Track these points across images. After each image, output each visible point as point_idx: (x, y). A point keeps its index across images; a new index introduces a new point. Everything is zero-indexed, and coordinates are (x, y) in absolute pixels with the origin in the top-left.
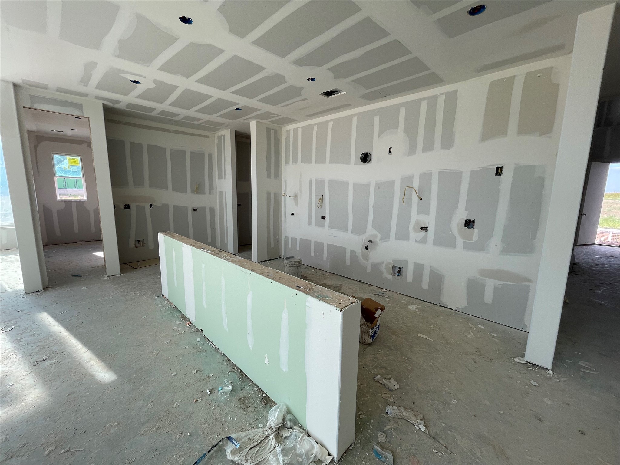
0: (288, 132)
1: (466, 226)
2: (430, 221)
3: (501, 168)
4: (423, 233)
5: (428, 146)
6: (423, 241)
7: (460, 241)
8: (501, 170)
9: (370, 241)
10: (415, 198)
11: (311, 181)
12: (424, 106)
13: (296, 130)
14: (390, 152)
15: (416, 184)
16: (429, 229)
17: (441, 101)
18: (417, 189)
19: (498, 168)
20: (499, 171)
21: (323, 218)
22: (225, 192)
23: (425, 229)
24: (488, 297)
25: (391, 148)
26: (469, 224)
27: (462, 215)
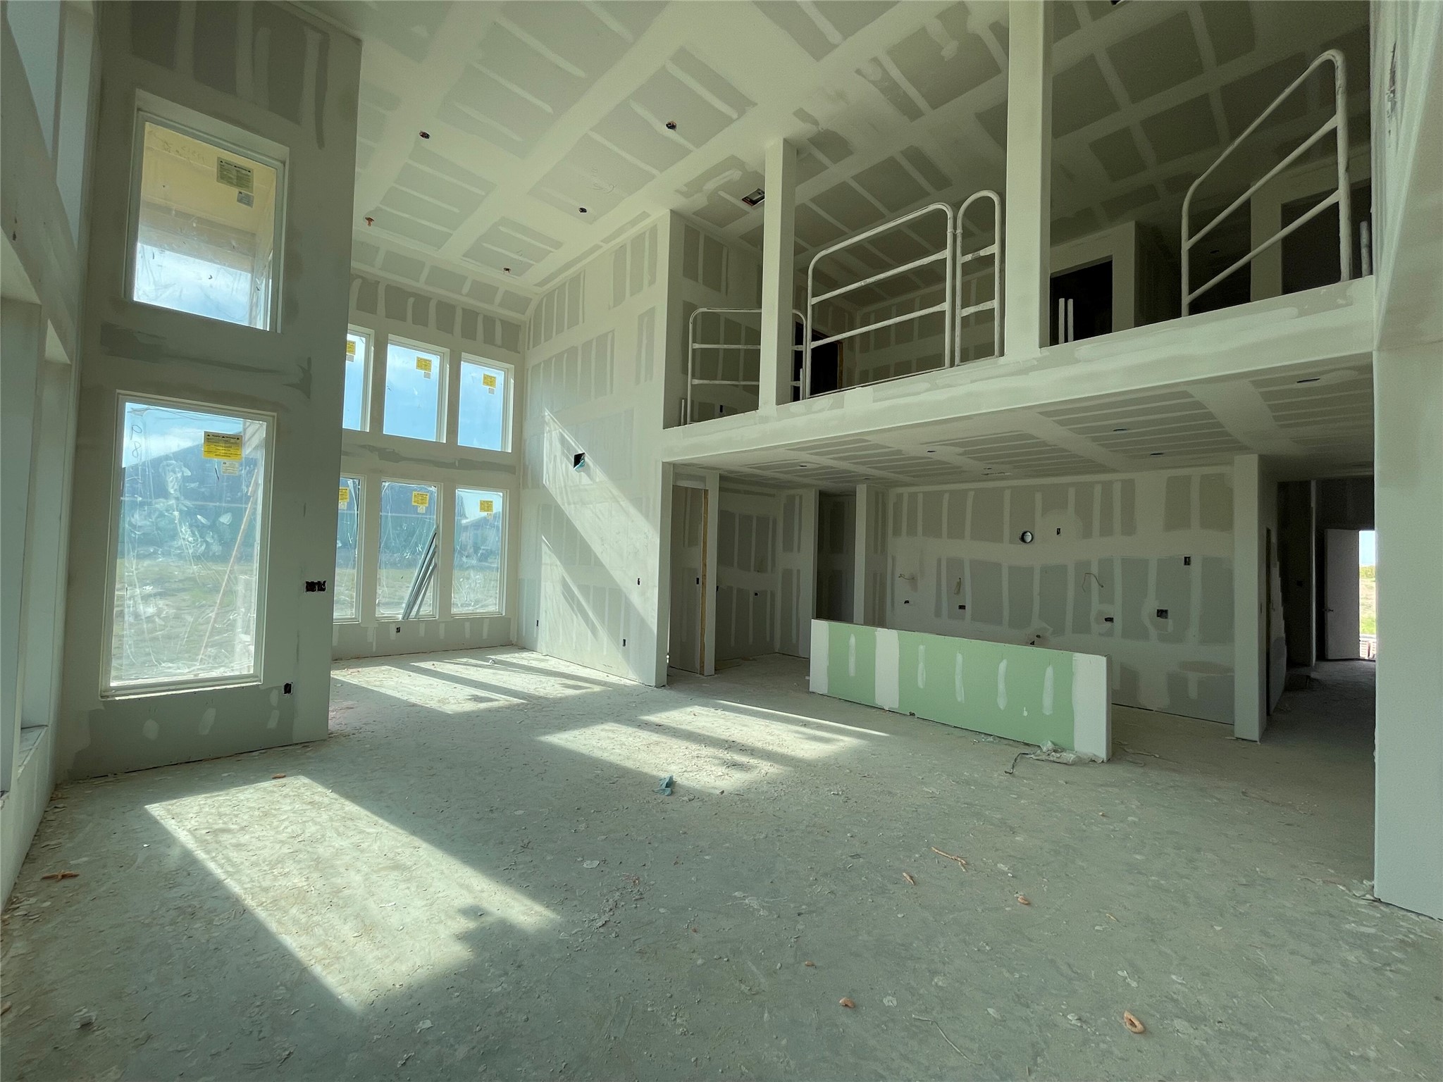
0: (900, 496)
1: (1158, 616)
2: (1116, 611)
3: (1189, 558)
4: (1109, 624)
5: (1107, 531)
6: (1110, 634)
7: (1153, 632)
8: (1190, 561)
9: (1038, 636)
10: (1094, 585)
11: (939, 561)
12: (1098, 490)
13: (913, 496)
14: (1058, 533)
15: (1095, 569)
16: (1114, 619)
17: (1117, 488)
18: (1097, 575)
19: (1185, 558)
20: (1187, 561)
21: (962, 607)
22: (798, 571)
23: (1110, 620)
24: (1193, 692)
25: (1060, 529)
26: (1162, 613)
27: (1152, 605)
